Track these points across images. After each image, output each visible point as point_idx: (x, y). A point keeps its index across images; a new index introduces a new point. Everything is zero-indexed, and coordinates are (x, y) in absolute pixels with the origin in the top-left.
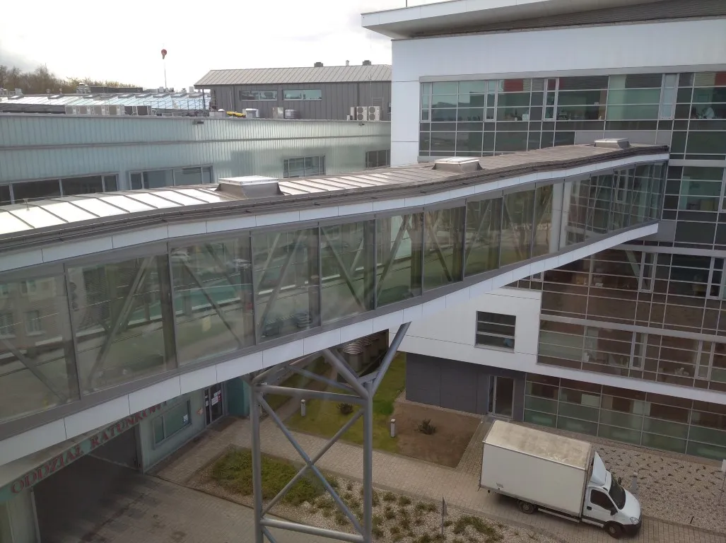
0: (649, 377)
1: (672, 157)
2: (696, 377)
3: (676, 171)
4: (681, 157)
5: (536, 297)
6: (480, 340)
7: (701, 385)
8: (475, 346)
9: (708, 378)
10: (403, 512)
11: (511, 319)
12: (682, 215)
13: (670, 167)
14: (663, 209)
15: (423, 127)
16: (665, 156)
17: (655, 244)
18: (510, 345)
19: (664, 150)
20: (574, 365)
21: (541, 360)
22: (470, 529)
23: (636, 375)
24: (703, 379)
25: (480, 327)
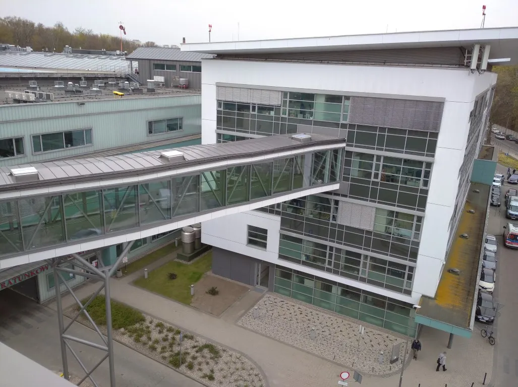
0: (336, 273)
1: (347, 145)
2: (360, 275)
3: (349, 154)
4: (352, 146)
5: (277, 219)
6: (251, 242)
7: (363, 280)
8: (247, 245)
9: (366, 276)
10: (173, 339)
11: (265, 231)
12: (353, 180)
13: (347, 151)
14: (343, 175)
15: (219, 112)
16: (344, 145)
17: (338, 195)
18: (264, 246)
19: (343, 141)
20: (298, 262)
21: (281, 257)
22: (206, 351)
23: (329, 270)
24: (364, 277)
25: (250, 234)
